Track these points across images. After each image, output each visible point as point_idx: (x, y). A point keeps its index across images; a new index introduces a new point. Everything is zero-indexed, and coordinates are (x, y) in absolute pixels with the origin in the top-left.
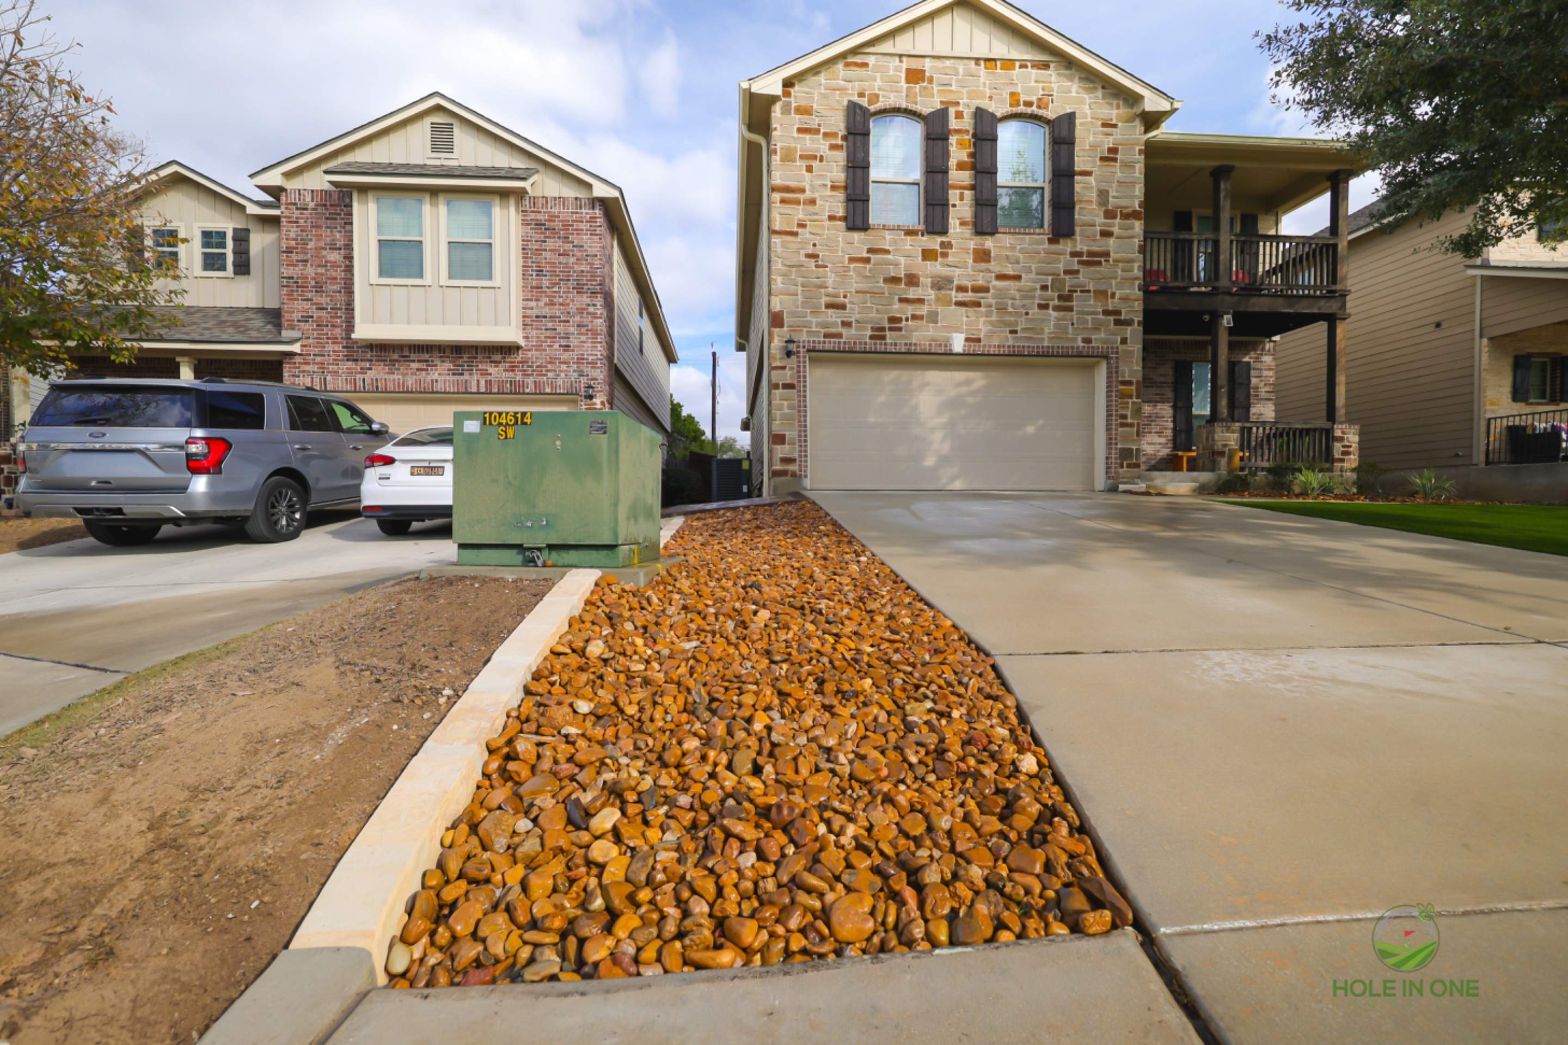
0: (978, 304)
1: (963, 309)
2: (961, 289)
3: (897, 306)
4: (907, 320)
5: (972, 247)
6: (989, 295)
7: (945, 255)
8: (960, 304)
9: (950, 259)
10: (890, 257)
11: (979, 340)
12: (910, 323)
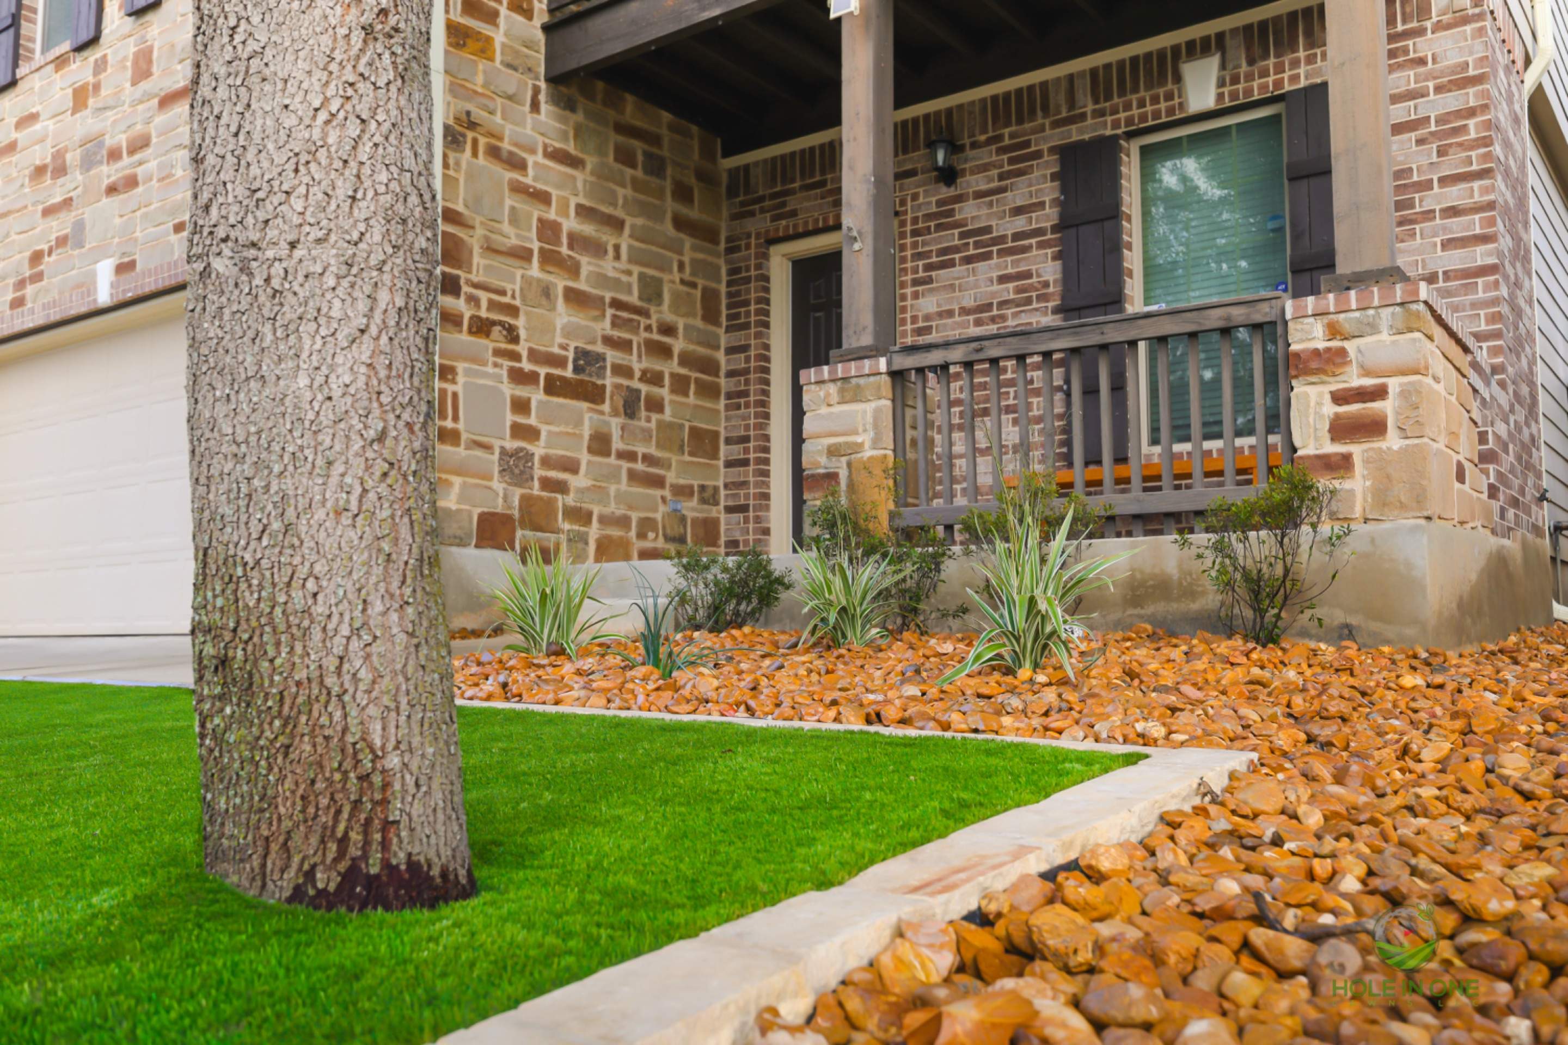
0: (132, 182)
1: (116, 199)
2: (114, 155)
3: (42, 225)
4: (50, 254)
5: (133, 49)
6: (149, 151)
7: (97, 87)
8: (112, 190)
9: (104, 92)
10: (38, 127)
11: (131, 265)
12: (54, 257)
